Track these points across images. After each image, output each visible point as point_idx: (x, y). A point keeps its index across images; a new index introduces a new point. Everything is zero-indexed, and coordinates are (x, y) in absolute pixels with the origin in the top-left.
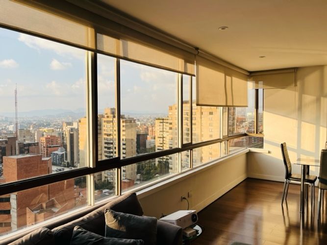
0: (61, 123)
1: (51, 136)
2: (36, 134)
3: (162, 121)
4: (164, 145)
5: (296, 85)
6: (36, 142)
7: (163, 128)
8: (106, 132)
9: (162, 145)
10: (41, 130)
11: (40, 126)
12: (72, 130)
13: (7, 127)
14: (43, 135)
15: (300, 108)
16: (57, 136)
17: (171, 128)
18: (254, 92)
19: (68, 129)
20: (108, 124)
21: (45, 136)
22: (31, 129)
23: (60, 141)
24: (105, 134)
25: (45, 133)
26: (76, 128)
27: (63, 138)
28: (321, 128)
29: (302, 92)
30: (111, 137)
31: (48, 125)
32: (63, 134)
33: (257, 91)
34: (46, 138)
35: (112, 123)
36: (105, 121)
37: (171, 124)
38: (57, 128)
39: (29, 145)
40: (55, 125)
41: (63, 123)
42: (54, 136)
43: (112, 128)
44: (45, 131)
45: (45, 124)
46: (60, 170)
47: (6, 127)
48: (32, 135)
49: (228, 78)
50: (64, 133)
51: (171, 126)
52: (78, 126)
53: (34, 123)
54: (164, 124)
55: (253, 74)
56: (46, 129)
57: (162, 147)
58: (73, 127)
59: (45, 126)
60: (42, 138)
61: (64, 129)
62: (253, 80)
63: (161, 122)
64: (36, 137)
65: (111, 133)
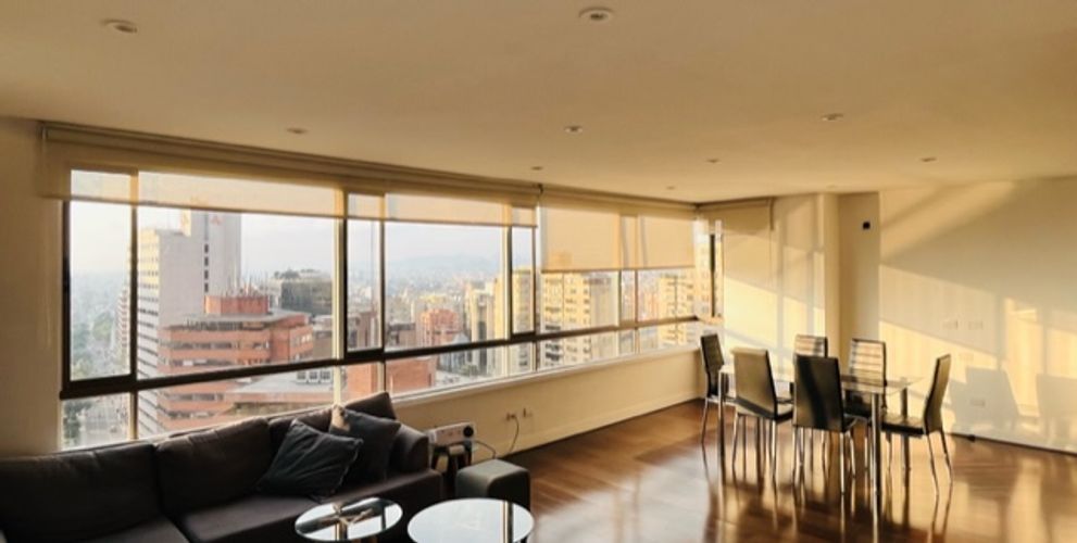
0: (461, 283)
1: (441, 311)
2: (412, 305)
3: (672, 281)
4: (680, 335)
5: (772, 228)
6: (412, 321)
7: (676, 298)
8: (549, 305)
9: (673, 335)
10: (422, 297)
11: (422, 289)
12: (482, 297)
13: (363, 290)
14: (426, 309)
15: (781, 271)
16: (452, 310)
17: (690, 298)
18: (707, 239)
19: (474, 297)
20: (553, 287)
21: (430, 310)
22: (405, 295)
23: (457, 322)
24: (547, 309)
25: (429, 305)
26: (491, 293)
27: (465, 316)
28: (816, 310)
29: (784, 241)
30: (560, 314)
31: (438, 287)
32: (464, 306)
33: (713, 238)
34: (432, 315)
35: (560, 286)
36: (547, 281)
37: (691, 287)
38: (453, 295)
39: (400, 328)
40: (449, 288)
41: (465, 282)
42: (447, 312)
43: (560, 296)
44: (429, 301)
45: (431, 286)
46: (451, 381)
47: (359, 290)
48: (405, 309)
49: (629, 221)
50: (467, 304)
51: (690, 291)
52: (494, 290)
53: (411, 282)
54: (679, 287)
55: (701, 208)
56: (431, 296)
57: (673, 339)
58: (483, 292)
59: (430, 290)
60: (423, 315)
61: (467, 296)
62: (705, 218)
63: (670, 284)
64: (412, 311)
65: (560, 306)
